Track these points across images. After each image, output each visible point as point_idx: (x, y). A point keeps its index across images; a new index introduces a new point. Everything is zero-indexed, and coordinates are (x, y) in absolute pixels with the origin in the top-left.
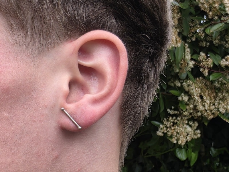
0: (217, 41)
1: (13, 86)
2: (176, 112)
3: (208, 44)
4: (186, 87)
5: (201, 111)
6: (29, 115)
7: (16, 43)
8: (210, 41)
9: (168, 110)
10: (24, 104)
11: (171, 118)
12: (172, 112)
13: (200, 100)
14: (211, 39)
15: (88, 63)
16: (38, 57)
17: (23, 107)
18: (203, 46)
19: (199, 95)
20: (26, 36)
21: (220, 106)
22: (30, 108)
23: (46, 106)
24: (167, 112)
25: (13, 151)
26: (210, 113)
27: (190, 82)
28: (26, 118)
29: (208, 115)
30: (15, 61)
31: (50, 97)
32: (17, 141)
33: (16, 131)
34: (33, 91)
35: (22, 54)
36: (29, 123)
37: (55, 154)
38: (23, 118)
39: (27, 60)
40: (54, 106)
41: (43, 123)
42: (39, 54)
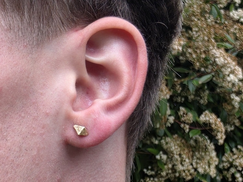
0: (192, 97)
1: (8, 86)
2: (153, 173)
3: (183, 99)
4: (165, 145)
5: (180, 172)
6: (28, 126)
7: (10, 29)
8: (185, 96)
9: (145, 170)
10: (20, 111)
11: (148, 179)
12: (149, 173)
13: (179, 159)
14: (186, 95)
15: (97, 59)
16: (36, 49)
17: (20, 115)
18: (178, 101)
19: (178, 153)
20: (22, 20)
21: (198, 166)
22: (28, 117)
23: (47, 115)
24: (144, 172)
25: (9, 175)
26: (188, 174)
27: (168, 139)
28: (24, 130)
29: (186, 175)
30: (10, 53)
31: (52, 102)
32: (14, 161)
33: (13, 148)
34: (31, 93)
35: (18, 43)
36: (28, 136)
37: (57, 177)
38: (20, 129)
39: (24, 51)
40: (57, 114)
41: (44, 136)
42: (38, 45)
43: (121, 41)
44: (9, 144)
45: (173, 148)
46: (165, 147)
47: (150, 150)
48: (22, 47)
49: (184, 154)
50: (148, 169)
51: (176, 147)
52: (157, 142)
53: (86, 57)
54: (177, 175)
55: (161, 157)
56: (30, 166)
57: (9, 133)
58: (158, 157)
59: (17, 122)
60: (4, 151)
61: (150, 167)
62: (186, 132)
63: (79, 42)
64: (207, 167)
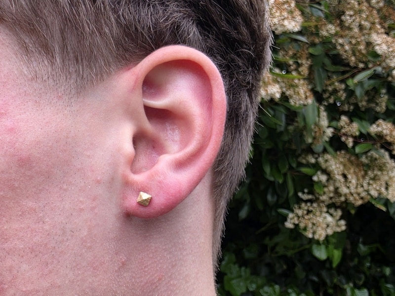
0: (364, 103)
4: (323, 163)
7: (35, 78)
9: (300, 194)
10: (60, 182)
11: (303, 205)
12: (305, 197)
13: (342, 180)
14: (355, 101)
16: (76, 99)
17: (61, 188)
19: (340, 173)
20: (52, 64)
21: (370, 188)
23: (98, 182)
24: (298, 196)
25: (50, 267)
26: (357, 198)
27: (327, 156)
28: (67, 206)
29: (355, 199)
30: (38, 108)
31: (104, 165)
32: (56, 248)
33: (53, 232)
34: (73, 157)
35: (48, 94)
36: (74, 214)
37: (121, 259)
38: (62, 206)
39: (58, 104)
40: (112, 180)
41: (96, 211)
42: (78, 93)
43: (188, 76)
44: (47, 227)
45: (334, 167)
46: (324, 166)
47: (305, 170)
48: (55, 98)
49: (349, 173)
50: (304, 193)
51: (338, 166)
52: (313, 161)
53: (144, 101)
54: (343, 199)
55: (318, 178)
56: (79, 251)
57: (46, 214)
58: (315, 178)
59: (57, 197)
60: (41, 237)
61: (306, 191)
62: (349, 147)
63: (132, 83)
64: (383, 190)
